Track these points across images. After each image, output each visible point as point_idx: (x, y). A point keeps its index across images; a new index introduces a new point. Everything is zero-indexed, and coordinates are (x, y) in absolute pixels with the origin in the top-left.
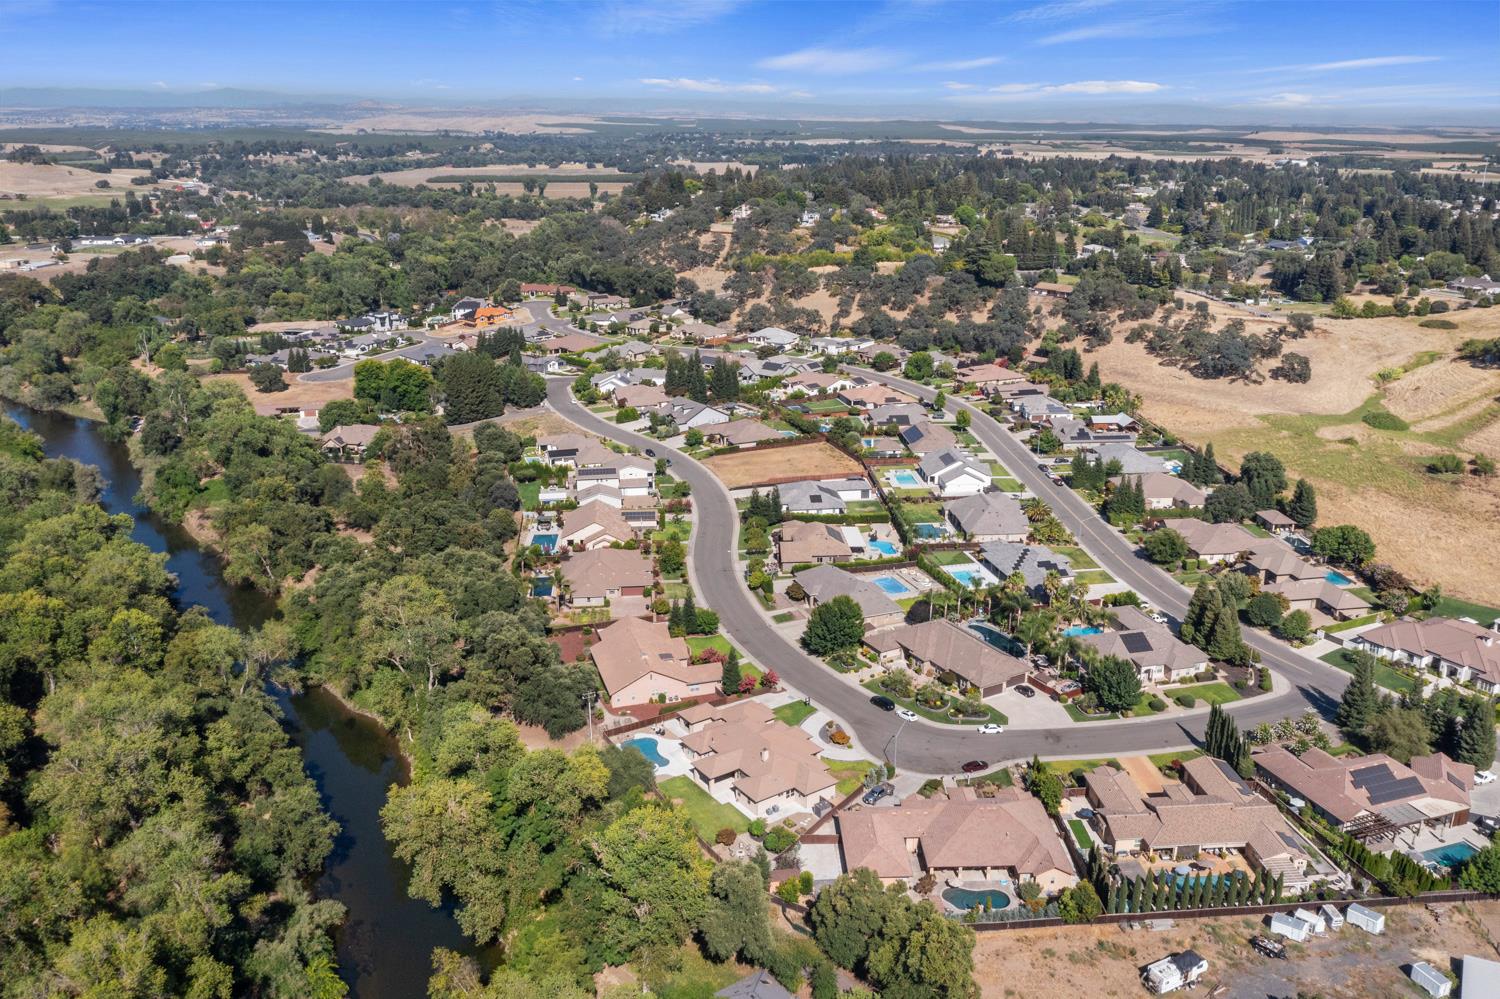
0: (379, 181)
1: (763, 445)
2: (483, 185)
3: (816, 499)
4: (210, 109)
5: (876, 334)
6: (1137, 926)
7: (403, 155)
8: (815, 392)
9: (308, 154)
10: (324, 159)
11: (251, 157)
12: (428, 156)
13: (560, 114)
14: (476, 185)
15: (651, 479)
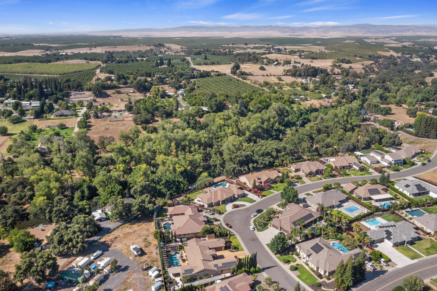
15: (393, 162)
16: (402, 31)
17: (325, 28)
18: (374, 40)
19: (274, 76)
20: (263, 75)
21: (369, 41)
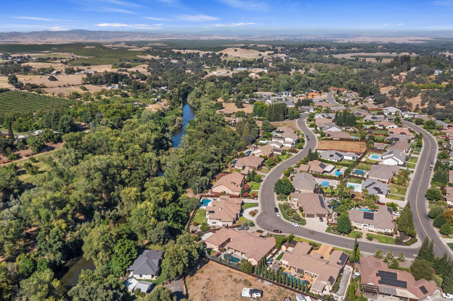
0: (332, 56)
1: (341, 139)
2: (362, 58)
3: (331, 156)
4: (311, 35)
5: (430, 113)
6: (260, 280)
7: (351, 49)
8: (382, 128)
9: (321, 48)
10: (326, 50)
11: (305, 49)
12: (359, 49)
13: (420, 37)
14: (360, 58)
15: (294, 142)
16: (120, 37)
17: (40, 34)
18: (111, 45)
19: (73, 85)
20: (60, 87)
21: (107, 46)
